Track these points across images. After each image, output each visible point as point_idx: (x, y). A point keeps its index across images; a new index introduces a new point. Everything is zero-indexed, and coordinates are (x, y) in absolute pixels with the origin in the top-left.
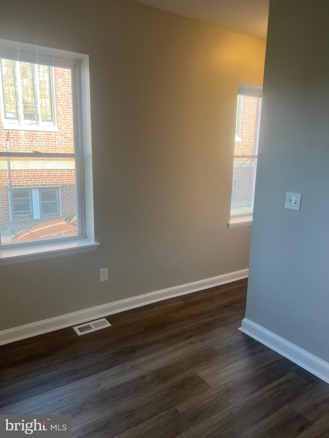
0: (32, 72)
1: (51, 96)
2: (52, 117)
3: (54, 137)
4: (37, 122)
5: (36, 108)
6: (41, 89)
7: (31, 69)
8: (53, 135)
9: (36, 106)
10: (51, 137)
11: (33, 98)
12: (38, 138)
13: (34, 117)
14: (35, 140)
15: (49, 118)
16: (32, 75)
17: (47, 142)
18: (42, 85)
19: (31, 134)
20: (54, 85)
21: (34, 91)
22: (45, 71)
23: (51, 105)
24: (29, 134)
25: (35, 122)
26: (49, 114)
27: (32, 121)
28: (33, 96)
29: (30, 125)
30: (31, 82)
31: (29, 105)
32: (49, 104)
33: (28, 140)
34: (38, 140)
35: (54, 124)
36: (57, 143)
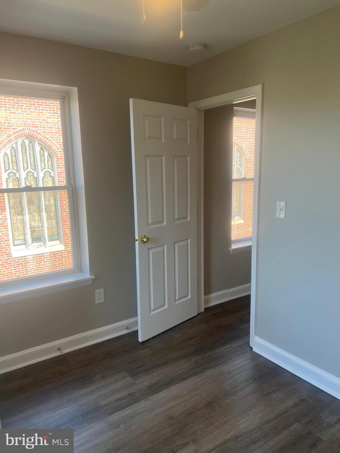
0: (38, 198)
1: (57, 216)
2: (58, 236)
3: (60, 255)
4: (44, 243)
5: (43, 231)
6: (47, 212)
7: (37, 196)
8: (60, 253)
9: (42, 229)
10: (57, 256)
11: (40, 222)
12: (46, 259)
13: (41, 239)
14: (43, 262)
15: (56, 237)
16: (38, 201)
17: (54, 261)
18: (48, 209)
19: (39, 257)
20: (59, 207)
21: (40, 215)
22: (51, 195)
23: (57, 225)
24: (37, 257)
25: (42, 243)
26: (56, 233)
27: (39, 244)
28: (40, 220)
29: (38, 248)
30: (37, 207)
31: (36, 229)
32: (55, 225)
33: (35, 263)
34: (46, 261)
35: (61, 242)
36: (64, 260)
